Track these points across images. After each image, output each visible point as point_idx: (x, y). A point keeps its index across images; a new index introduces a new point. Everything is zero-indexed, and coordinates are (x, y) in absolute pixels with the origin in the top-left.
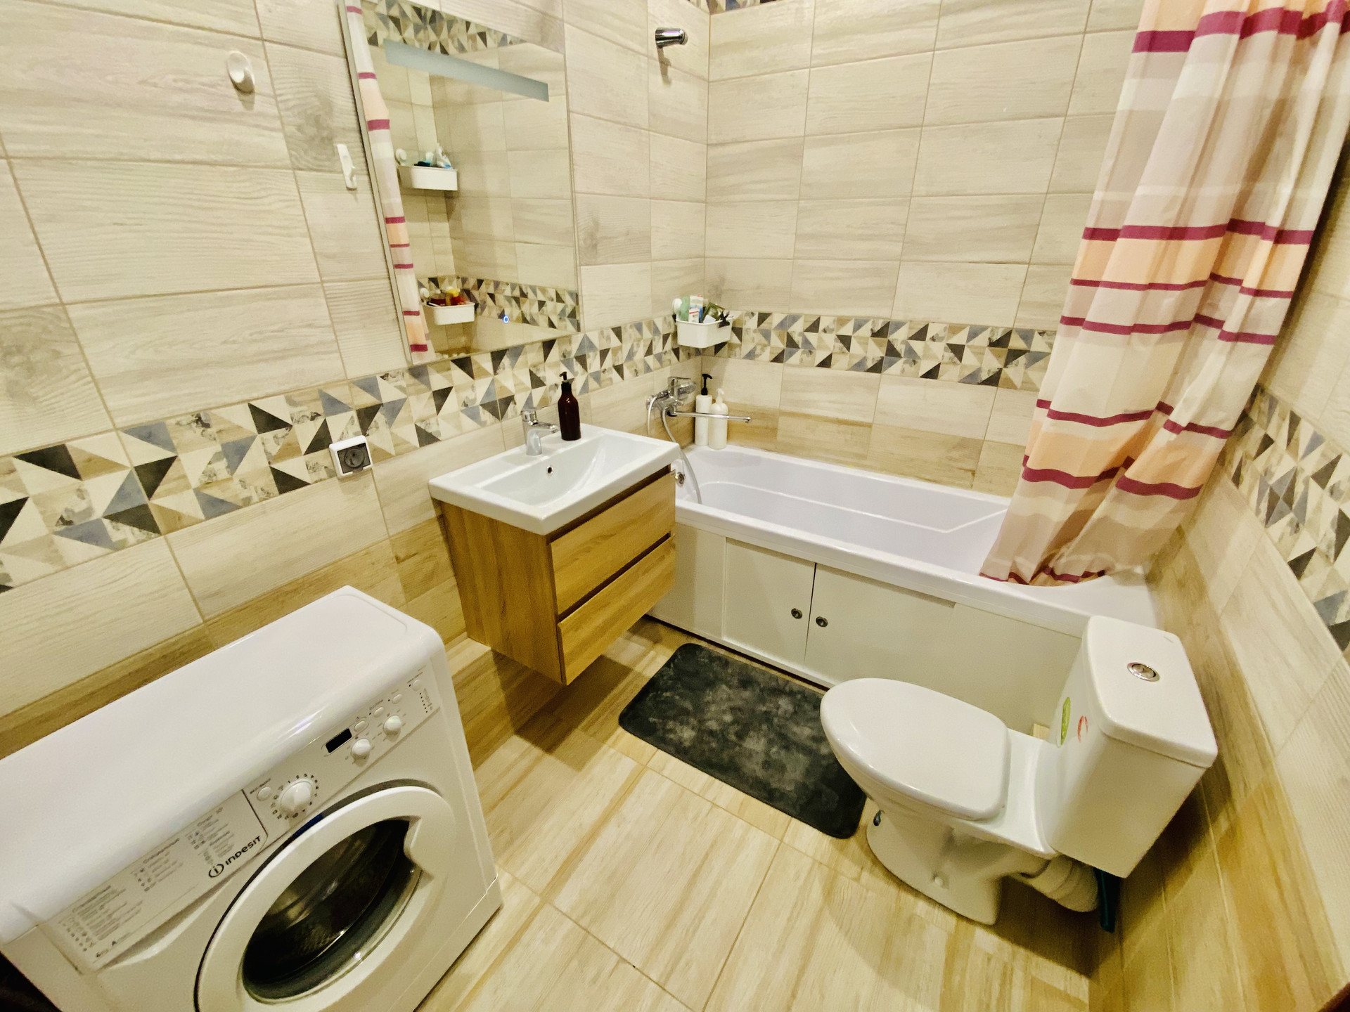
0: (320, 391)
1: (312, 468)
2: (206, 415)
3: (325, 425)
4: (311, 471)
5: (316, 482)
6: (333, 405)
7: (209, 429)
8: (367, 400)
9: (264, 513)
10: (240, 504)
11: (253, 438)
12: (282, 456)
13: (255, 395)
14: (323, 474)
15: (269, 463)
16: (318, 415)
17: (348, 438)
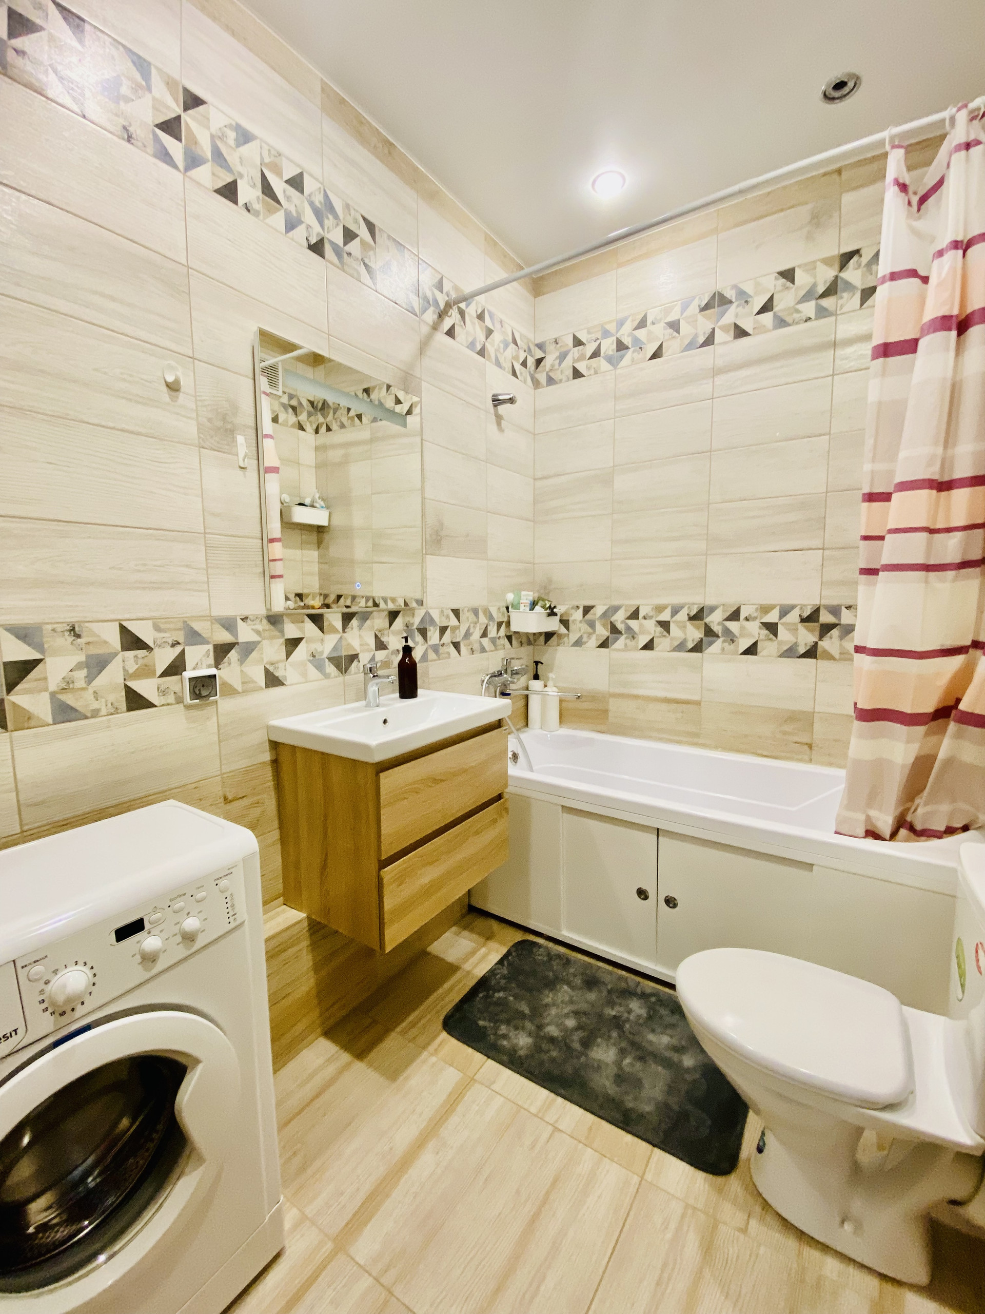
0: (185, 622)
1: (163, 692)
2: (79, 626)
3: (183, 651)
4: (161, 694)
5: (163, 705)
6: (194, 637)
7: (79, 640)
8: (225, 637)
9: (108, 727)
10: (89, 715)
11: (116, 654)
12: (137, 675)
13: (127, 616)
14: (171, 699)
15: (125, 680)
16: (179, 643)
17: (202, 668)
